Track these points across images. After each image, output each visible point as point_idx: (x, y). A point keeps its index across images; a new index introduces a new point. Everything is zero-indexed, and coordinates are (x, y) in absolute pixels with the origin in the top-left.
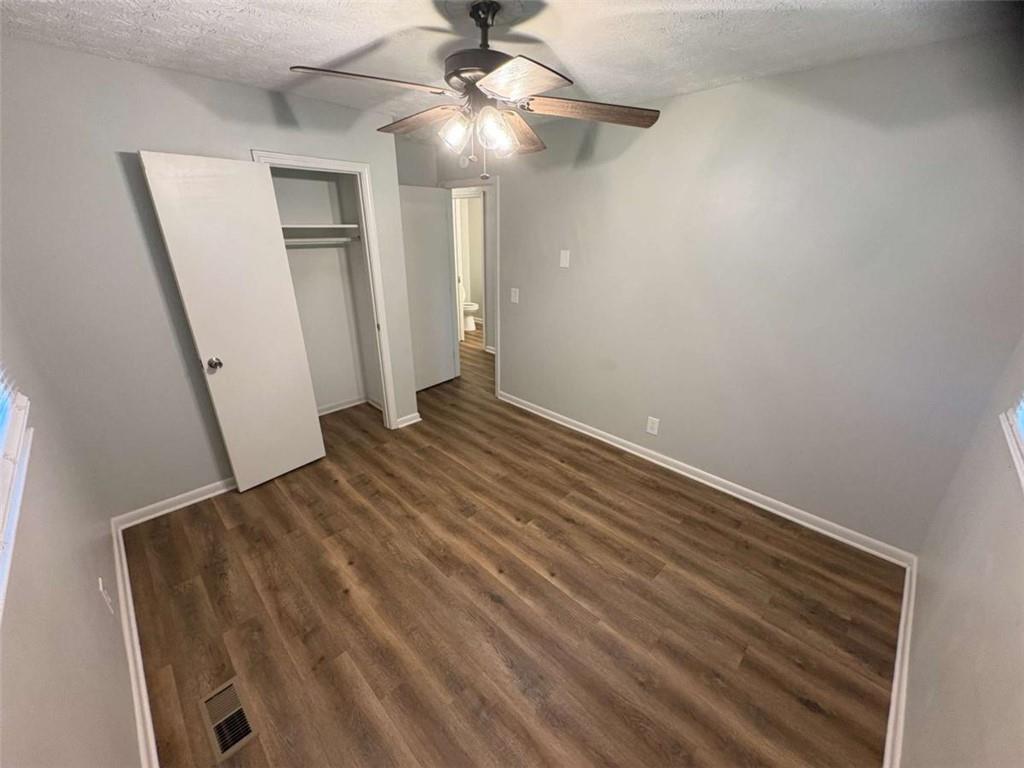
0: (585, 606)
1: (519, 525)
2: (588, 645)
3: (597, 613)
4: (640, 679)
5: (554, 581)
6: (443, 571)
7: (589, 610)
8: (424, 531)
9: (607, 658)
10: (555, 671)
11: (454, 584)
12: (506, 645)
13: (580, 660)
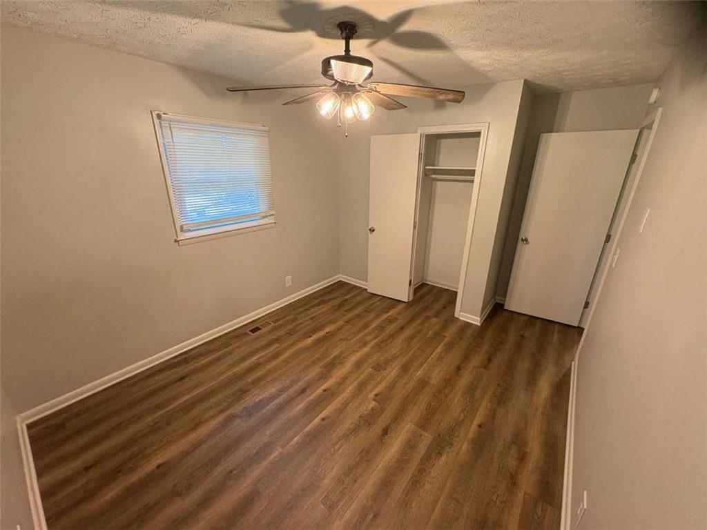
0: (295, 440)
1: (371, 396)
2: (265, 440)
3: (288, 447)
4: (235, 472)
5: (317, 420)
6: (323, 365)
7: (292, 442)
8: (354, 352)
9: (254, 451)
10: (252, 421)
11: (315, 371)
12: (273, 398)
13: (257, 434)
